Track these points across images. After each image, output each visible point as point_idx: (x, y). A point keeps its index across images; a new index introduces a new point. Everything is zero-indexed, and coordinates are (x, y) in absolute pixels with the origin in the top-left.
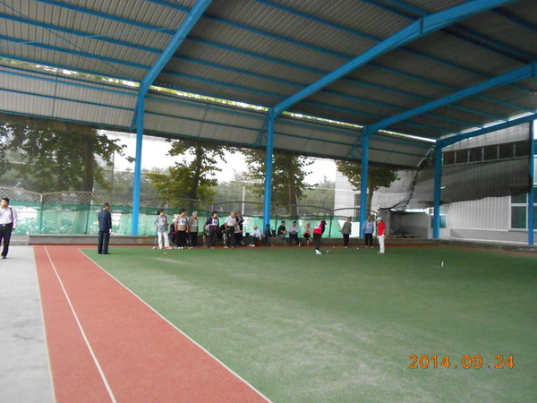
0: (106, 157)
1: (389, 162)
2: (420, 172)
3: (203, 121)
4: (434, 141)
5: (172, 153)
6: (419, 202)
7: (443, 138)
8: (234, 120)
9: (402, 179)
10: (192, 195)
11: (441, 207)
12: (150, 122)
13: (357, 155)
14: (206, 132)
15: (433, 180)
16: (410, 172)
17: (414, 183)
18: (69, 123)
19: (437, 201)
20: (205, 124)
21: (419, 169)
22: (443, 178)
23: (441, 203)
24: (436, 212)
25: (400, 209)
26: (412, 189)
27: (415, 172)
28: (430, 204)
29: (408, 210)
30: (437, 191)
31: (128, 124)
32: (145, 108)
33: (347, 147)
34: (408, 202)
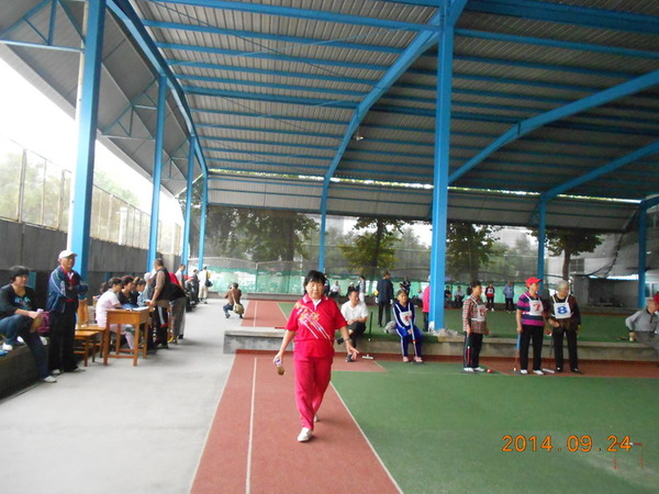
0: (305, 232)
1: (583, 225)
2: (625, 236)
3: (378, 201)
4: (639, 202)
5: (357, 227)
6: (628, 269)
7: (648, 198)
8: (405, 198)
9: (607, 242)
10: (374, 263)
11: (647, 274)
12: (334, 205)
13: (536, 222)
14: (382, 210)
15: (637, 245)
16: (613, 235)
17: (618, 247)
18: (275, 210)
19: (642, 269)
20: (380, 204)
21: (623, 232)
22: (649, 242)
23: (647, 269)
24: (642, 278)
25: (601, 276)
26: (616, 254)
27: (619, 236)
28: (631, 270)
29: (610, 277)
30: (642, 256)
31: (317, 208)
32: (329, 195)
34: (610, 268)
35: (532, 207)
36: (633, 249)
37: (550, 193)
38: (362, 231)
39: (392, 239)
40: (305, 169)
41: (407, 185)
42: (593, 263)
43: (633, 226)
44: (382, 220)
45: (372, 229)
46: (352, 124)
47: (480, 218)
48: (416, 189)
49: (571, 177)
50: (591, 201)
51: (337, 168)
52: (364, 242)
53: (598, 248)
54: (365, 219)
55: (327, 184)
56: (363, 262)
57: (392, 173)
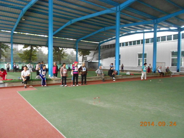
0: (5, 49)
1: (86, 48)
3: (30, 40)
4: (98, 43)
5: (24, 48)
7: (100, 42)
9: (92, 53)
10: (30, 59)
11: (100, 60)
12: (15, 41)
13: (75, 47)
14: (32, 43)
16: (93, 51)
17: (94, 54)
19: (99, 59)
21: (95, 50)
22: (101, 53)
23: (100, 59)
26: (94, 56)
27: (95, 51)
28: (97, 59)
29: (92, 61)
30: (99, 56)
31: (9, 41)
32: (13, 37)
33: (73, 45)
34: (92, 59)
35: (74, 43)
36: (98, 54)
37: (79, 40)
38: (25, 49)
39: (35, 52)
40: (4, 28)
41: (39, 35)
42: (89, 58)
43: (97, 49)
44: (32, 46)
45: (29, 48)
46: (20, 15)
47: (61, 46)
48: (42, 37)
49: (84, 36)
50: (88, 42)
51: (16, 29)
52: (26, 52)
53: (90, 54)
54: (26, 45)
55: (12, 34)
56: (26, 59)
57: (35, 31)
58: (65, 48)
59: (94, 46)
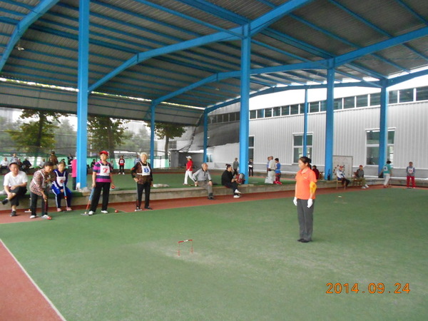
1: (175, 121)
2: (197, 128)
3: (39, 98)
4: (204, 109)
5: (23, 117)
6: (199, 146)
7: (208, 107)
9: (188, 131)
10: (38, 144)
11: (207, 149)
13: (149, 118)
14: (43, 105)
15: (203, 133)
16: (191, 127)
17: (194, 135)
19: (205, 146)
20: (41, 100)
21: (196, 126)
22: (209, 132)
23: (208, 147)
24: (205, 151)
25: (185, 151)
26: (193, 138)
27: (194, 128)
28: (200, 147)
29: (189, 152)
30: (205, 139)
33: (143, 113)
34: (190, 146)
35: (147, 108)
36: (201, 135)
37: (156, 101)
38: (27, 120)
39: (52, 127)
41: (63, 88)
42: (181, 143)
43: (201, 123)
44: (43, 112)
45: (35, 118)
46: (14, 36)
47: (115, 114)
48: (70, 91)
49: (169, 92)
50: (180, 107)
52: (28, 128)
53: (184, 135)
54: (29, 111)
56: (29, 144)
57: (50, 78)
58: (123, 118)
59: (193, 115)
